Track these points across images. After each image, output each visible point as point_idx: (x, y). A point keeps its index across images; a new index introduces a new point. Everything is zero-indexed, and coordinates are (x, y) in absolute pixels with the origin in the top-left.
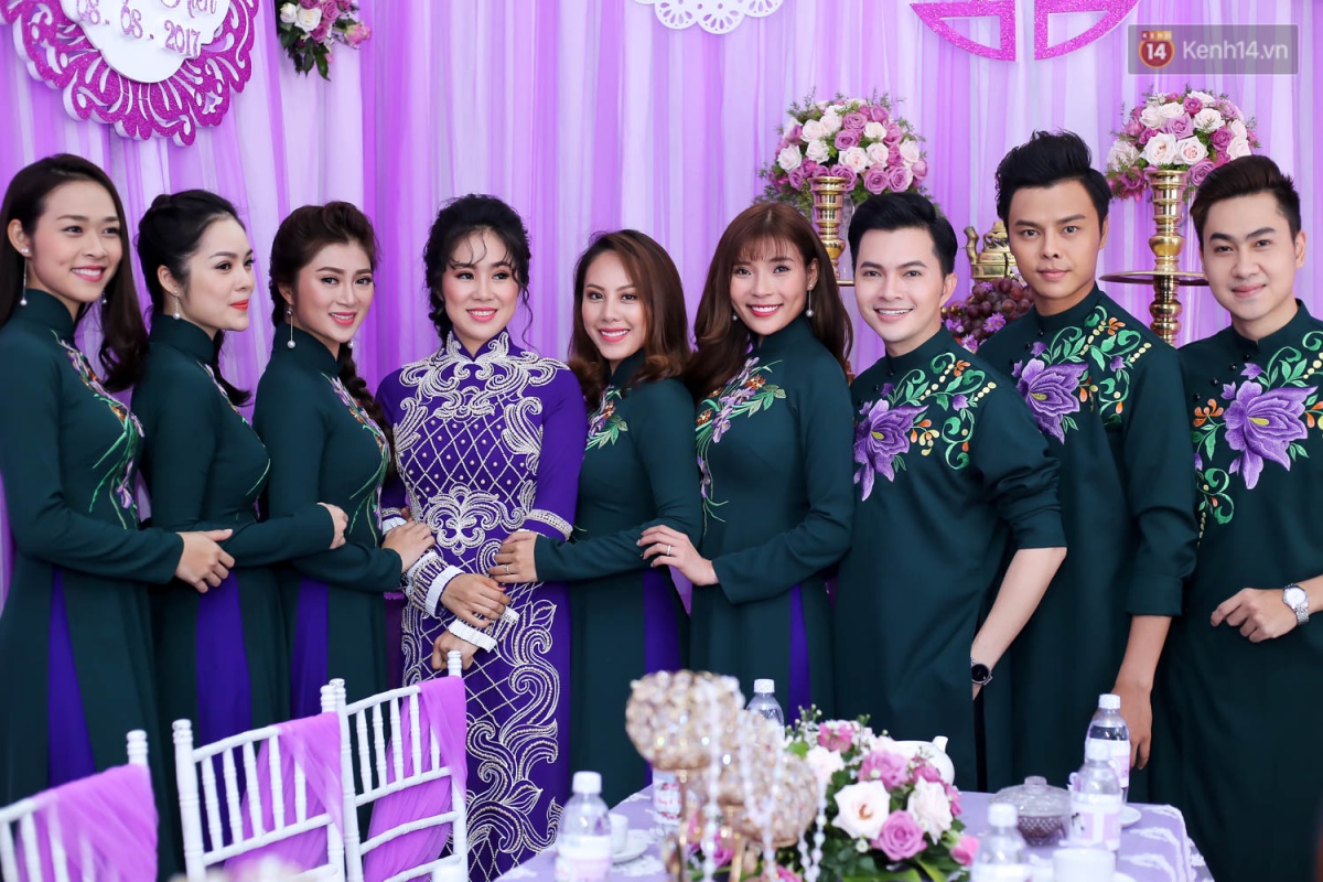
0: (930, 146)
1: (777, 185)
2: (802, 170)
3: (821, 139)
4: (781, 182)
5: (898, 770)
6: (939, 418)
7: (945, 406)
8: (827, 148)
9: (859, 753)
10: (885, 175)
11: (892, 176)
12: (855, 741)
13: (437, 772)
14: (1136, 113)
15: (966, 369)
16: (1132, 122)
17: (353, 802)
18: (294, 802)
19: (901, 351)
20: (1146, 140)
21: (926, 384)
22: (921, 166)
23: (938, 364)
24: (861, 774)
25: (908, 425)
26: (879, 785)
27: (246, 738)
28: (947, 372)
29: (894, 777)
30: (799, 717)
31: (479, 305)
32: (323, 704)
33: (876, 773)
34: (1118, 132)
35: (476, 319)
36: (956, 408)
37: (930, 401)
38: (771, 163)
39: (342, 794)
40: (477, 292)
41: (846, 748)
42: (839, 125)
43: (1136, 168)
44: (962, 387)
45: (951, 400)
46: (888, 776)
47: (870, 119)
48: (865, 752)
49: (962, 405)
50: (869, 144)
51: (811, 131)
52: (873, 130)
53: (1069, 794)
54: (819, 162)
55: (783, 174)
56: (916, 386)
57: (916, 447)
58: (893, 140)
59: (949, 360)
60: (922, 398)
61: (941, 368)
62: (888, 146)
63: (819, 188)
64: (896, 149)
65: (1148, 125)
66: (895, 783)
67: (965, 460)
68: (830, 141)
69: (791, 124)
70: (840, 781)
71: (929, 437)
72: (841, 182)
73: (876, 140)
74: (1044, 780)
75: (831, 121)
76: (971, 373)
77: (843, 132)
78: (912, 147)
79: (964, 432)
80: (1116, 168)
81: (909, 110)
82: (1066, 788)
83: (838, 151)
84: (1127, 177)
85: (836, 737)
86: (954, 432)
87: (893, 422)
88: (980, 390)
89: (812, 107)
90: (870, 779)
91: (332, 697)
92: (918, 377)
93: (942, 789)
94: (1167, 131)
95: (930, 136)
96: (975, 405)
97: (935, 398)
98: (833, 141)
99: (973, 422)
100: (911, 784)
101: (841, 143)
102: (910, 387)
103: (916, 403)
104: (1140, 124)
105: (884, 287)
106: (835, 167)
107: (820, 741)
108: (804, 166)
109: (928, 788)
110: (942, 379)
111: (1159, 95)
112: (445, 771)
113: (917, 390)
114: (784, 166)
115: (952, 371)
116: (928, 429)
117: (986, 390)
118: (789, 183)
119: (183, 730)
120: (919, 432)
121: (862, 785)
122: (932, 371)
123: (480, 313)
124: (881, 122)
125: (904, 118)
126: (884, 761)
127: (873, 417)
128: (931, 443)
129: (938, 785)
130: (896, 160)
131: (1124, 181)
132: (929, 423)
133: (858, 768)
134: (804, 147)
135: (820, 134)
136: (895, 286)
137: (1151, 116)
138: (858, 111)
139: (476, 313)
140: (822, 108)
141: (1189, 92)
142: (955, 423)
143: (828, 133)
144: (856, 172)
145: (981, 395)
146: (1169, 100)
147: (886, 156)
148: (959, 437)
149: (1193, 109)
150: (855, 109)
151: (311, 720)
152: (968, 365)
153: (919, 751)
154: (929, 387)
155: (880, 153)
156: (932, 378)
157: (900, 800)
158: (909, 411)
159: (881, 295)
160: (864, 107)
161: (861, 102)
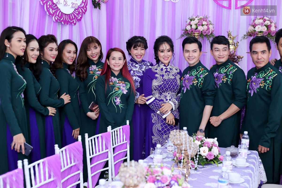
0: (215, 26)
1: (186, 32)
2: (191, 30)
3: (194, 24)
4: (187, 32)
5: (210, 144)
6: (197, 78)
7: (199, 77)
8: (196, 26)
9: (203, 141)
10: (206, 31)
11: (208, 32)
12: (202, 139)
13: (125, 142)
14: (254, 21)
15: (203, 70)
16: (253, 23)
17: (112, 147)
18: (103, 147)
19: (192, 66)
20: (256, 26)
21: (196, 72)
22: (213, 30)
23: (198, 68)
24: (203, 145)
25: (192, 79)
26: (207, 147)
27: (96, 136)
28: (200, 70)
29: (209, 146)
30: (193, 135)
31: (165, 57)
32: (108, 130)
33: (206, 145)
34: (250, 24)
35: (165, 60)
36: (201, 77)
37: (196, 75)
38: (185, 28)
39: (111, 146)
40: (165, 55)
41: (201, 140)
42: (198, 22)
43: (253, 31)
44: (202, 73)
45: (200, 75)
46: (208, 145)
47: (204, 21)
48: (204, 141)
49: (202, 77)
50: (204, 25)
51: (193, 23)
52: (204, 23)
53: (239, 149)
54: (194, 29)
55: (187, 30)
56: (194, 72)
57: (193, 84)
58: (208, 25)
59: (200, 68)
60: (195, 75)
61: (199, 69)
62: (207, 26)
63: (194, 34)
64: (208, 26)
65: (256, 24)
66: (209, 147)
67: (201, 86)
68: (196, 25)
69: (189, 21)
70: (201, 146)
71: (196, 82)
72: (198, 33)
73: (205, 25)
74: (234, 146)
75: (196, 21)
76: (204, 71)
77: (199, 23)
78: (211, 26)
79: (202, 81)
80: (250, 31)
81: (211, 19)
82: (238, 148)
83: (198, 27)
84: (252, 33)
85: (199, 139)
86: (200, 81)
87: (190, 79)
88: (205, 74)
89: (193, 18)
90: (205, 146)
91: (109, 129)
92: (194, 71)
93: (217, 148)
94: (260, 25)
95: (215, 24)
96: (204, 77)
97: (197, 75)
98: (197, 25)
99: (203, 80)
100: (212, 147)
101: (198, 25)
102: (193, 72)
103: (194, 76)
104: (255, 23)
105: (190, 54)
106: (197, 30)
107: (196, 139)
108: (191, 29)
109: (215, 148)
110: (199, 71)
111: (258, 18)
112: (126, 142)
113: (194, 73)
114: (187, 29)
115: (201, 70)
116: (196, 80)
117: (206, 74)
118: (188, 32)
119: (86, 135)
120: (194, 81)
121: (204, 147)
122: (197, 70)
123: (166, 59)
124: (206, 21)
125: (210, 20)
126: (208, 143)
127: (186, 77)
128: (196, 83)
129: (216, 147)
130: (208, 29)
131: (251, 34)
132: (196, 79)
133: (203, 144)
134: (191, 26)
135: (194, 23)
136: (192, 54)
137: (257, 22)
138: (202, 19)
139: (165, 59)
140: (195, 18)
141: (264, 17)
142: (200, 80)
143: (196, 23)
144: (201, 31)
145: (205, 75)
146: (260, 19)
147: (207, 28)
148: (201, 82)
149: (265, 21)
150: (201, 19)
151: (106, 133)
152: (204, 69)
153: (213, 141)
154: (196, 73)
155: (205, 27)
156: (197, 71)
157: (210, 150)
158: (193, 77)
159: (189, 56)
160: (203, 18)
161: (202, 17)
